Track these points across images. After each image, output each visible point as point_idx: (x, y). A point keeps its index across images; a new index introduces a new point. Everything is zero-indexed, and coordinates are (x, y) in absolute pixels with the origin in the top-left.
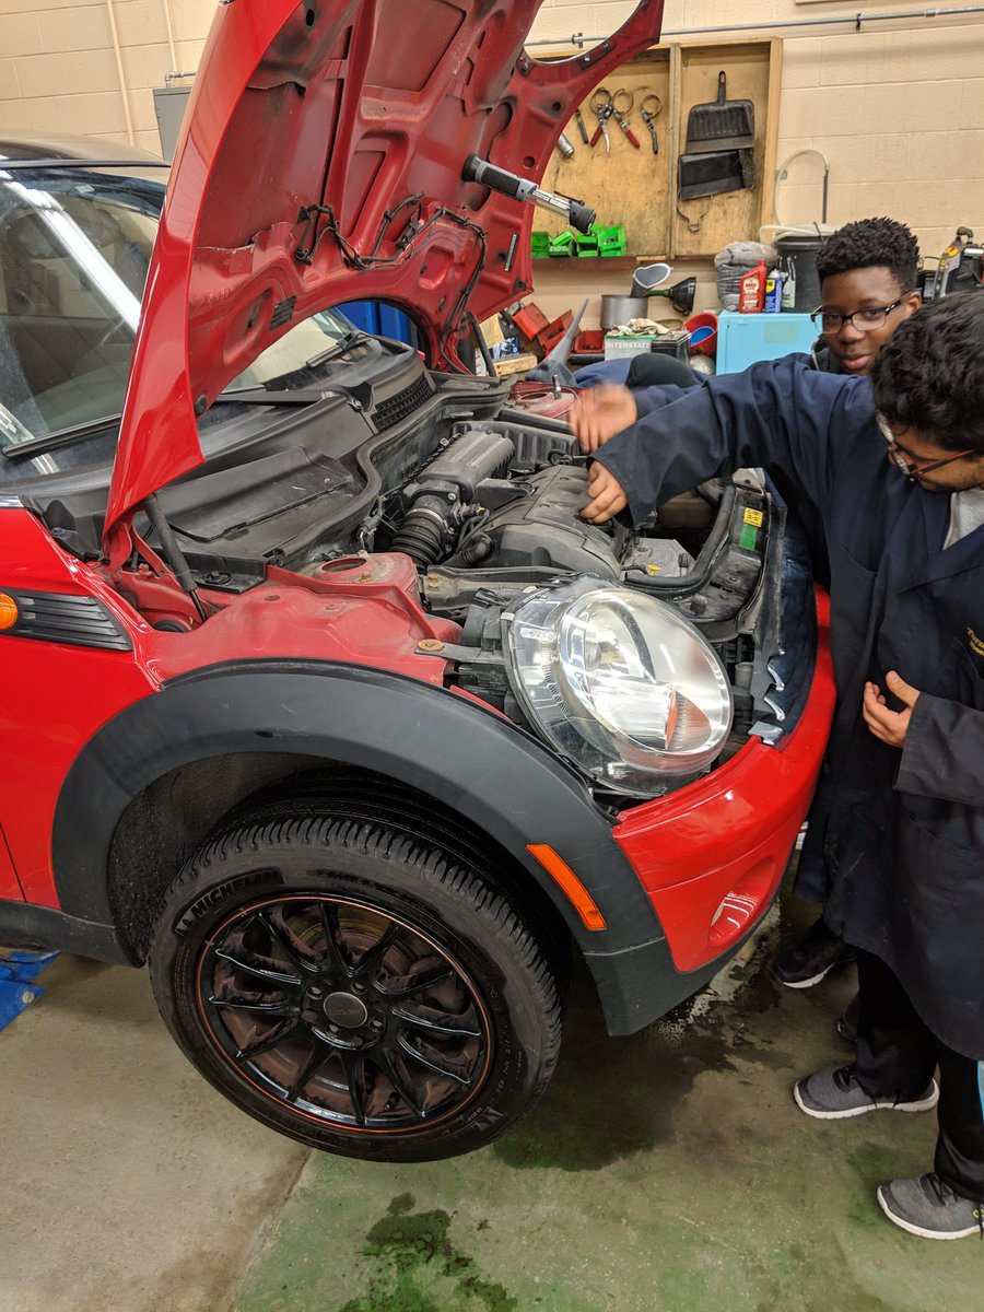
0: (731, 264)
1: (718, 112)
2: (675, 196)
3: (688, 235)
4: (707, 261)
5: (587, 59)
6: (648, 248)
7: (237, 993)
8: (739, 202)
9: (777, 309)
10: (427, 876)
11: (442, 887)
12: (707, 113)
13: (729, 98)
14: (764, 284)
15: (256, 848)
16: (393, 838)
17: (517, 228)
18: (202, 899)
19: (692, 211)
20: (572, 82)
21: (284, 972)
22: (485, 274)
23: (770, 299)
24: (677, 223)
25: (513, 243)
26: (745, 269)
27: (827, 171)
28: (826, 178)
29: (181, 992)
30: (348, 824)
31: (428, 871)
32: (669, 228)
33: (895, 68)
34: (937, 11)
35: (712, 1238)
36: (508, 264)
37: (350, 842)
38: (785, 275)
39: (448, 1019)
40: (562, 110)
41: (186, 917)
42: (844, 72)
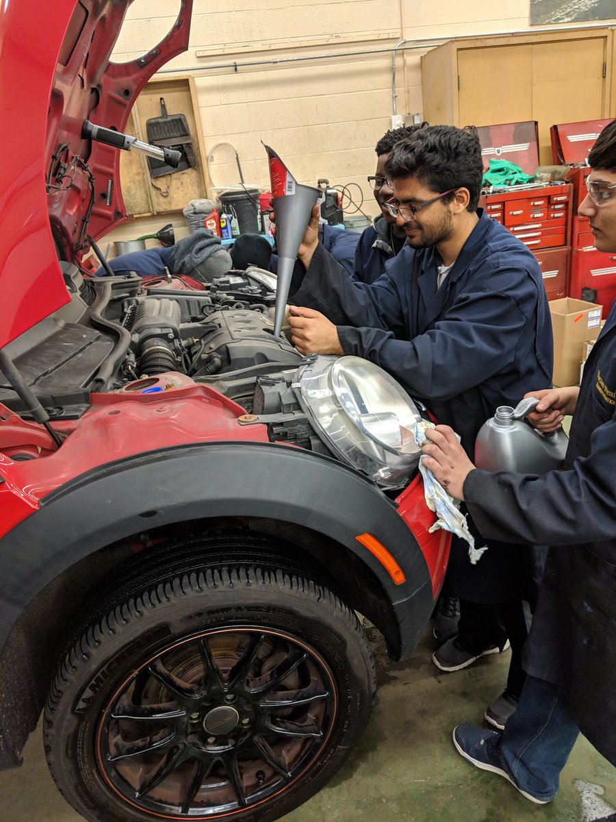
0: (195, 213)
1: (165, 122)
2: (149, 175)
3: (162, 199)
4: (178, 214)
5: (143, 61)
6: (138, 209)
7: (128, 745)
8: (189, 176)
9: (230, 237)
10: (281, 588)
11: (293, 592)
12: (158, 123)
13: (169, 113)
14: (219, 222)
15: (141, 614)
16: (247, 570)
17: (111, 175)
18: (99, 674)
19: (161, 183)
20: (134, 76)
21: (170, 710)
22: (95, 209)
23: (224, 231)
24: (154, 192)
25: (110, 185)
26: (204, 215)
27: (237, 155)
28: (237, 158)
29: (84, 762)
30: (209, 571)
31: (280, 585)
32: (149, 196)
33: (261, 94)
34: (279, 60)
35: (439, 784)
36: (108, 201)
37: (218, 583)
38: (230, 216)
39: (301, 693)
40: (129, 95)
41: (85, 695)
42: (234, 96)
